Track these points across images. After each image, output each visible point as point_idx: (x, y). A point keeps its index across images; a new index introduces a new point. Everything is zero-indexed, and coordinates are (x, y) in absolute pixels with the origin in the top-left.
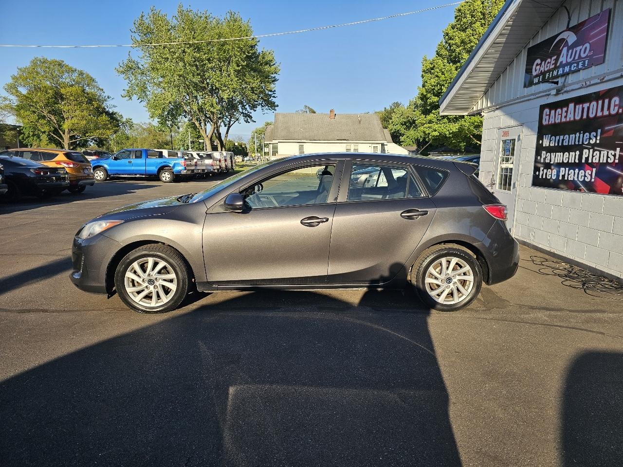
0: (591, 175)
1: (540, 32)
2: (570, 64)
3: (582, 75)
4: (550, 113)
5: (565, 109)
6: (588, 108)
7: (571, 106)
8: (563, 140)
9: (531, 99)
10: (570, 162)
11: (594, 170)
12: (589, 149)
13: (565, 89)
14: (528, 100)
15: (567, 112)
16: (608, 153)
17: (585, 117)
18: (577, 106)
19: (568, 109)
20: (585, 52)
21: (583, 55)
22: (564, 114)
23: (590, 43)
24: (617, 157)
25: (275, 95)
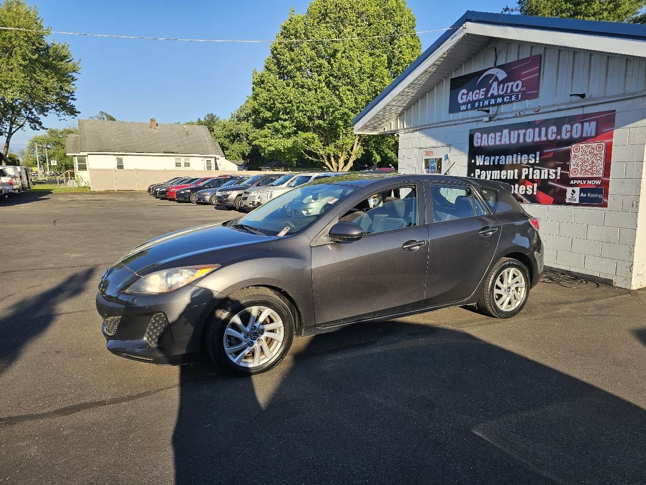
0: (533, 189)
1: (463, 65)
2: (503, 96)
3: (515, 106)
4: (482, 136)
5: (498, 134)
6: (525, 135)
7: (506, 132)
8: (499, 160)
9: (458, 124)
10: (508, 178)
11: (536, 185)
12: (529, 168)
13: (497, 117)
14: (455, 124)
15: (501, 136)
16: (549, 171)
17: (521, 140)
18: (512, 132)
19: (502, 134)
20: (517, 87)
21: (515, 90)
22: (498, 138)
23: (522, 81)
24: (559, 174)
25: (75, 97)
